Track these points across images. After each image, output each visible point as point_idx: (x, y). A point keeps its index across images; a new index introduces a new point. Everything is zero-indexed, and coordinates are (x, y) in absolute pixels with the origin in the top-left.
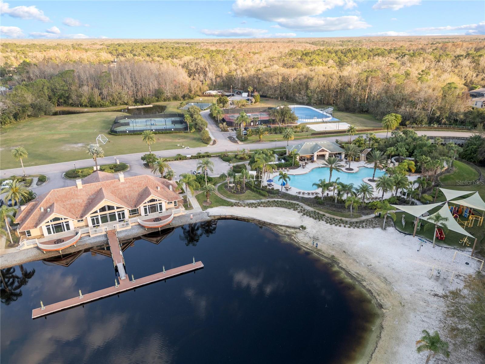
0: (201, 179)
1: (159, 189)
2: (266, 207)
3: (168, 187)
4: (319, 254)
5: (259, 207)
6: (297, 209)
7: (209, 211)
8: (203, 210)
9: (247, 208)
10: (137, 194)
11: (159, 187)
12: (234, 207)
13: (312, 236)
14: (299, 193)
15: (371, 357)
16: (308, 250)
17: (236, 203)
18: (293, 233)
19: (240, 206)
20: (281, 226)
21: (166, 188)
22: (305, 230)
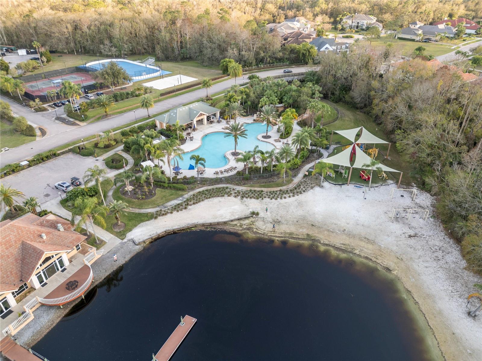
0: (84, 194)
1: (45, 237)
2: (197, 203)
3: (56, 228)
4: (294, 238)
5: (189, 207)
6: (231, 194)
7: (132, 237)
8: (122, 239)
9: (175, 213)
10: (11, 260)
11: (43, 235)
12: (159, 218)
13: (270, 220)
14: (217, 173)
15: (431, 328)
16: (282, 239)
17: (158, 211)
18: (251, 225)
19: (166, 214)
20: (232, 221)
21: (53, 230)
22: (260, 216)
